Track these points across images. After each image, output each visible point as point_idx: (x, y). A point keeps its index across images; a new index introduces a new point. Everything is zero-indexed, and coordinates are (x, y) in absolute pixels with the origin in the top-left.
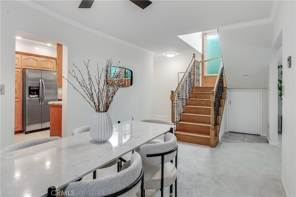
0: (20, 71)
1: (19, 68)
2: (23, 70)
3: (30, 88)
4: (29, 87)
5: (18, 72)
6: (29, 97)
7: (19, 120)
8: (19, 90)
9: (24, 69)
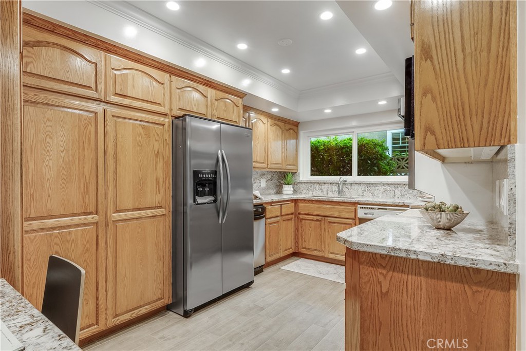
0: (167, 125)
1: (165, 115)
2: (175, 121)
3: (196, 173)
4: (194, 171)
5: (163, 125)
6: (194, 202)
7: (167, 273)
8: (165, 182)
9: (176, 118)
